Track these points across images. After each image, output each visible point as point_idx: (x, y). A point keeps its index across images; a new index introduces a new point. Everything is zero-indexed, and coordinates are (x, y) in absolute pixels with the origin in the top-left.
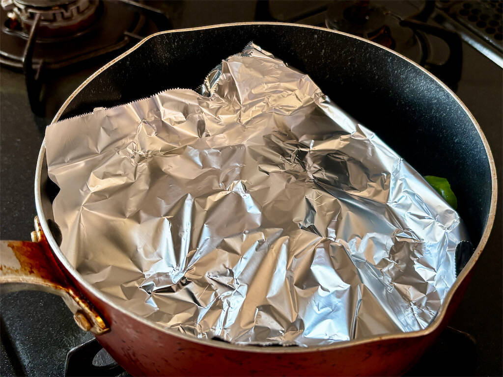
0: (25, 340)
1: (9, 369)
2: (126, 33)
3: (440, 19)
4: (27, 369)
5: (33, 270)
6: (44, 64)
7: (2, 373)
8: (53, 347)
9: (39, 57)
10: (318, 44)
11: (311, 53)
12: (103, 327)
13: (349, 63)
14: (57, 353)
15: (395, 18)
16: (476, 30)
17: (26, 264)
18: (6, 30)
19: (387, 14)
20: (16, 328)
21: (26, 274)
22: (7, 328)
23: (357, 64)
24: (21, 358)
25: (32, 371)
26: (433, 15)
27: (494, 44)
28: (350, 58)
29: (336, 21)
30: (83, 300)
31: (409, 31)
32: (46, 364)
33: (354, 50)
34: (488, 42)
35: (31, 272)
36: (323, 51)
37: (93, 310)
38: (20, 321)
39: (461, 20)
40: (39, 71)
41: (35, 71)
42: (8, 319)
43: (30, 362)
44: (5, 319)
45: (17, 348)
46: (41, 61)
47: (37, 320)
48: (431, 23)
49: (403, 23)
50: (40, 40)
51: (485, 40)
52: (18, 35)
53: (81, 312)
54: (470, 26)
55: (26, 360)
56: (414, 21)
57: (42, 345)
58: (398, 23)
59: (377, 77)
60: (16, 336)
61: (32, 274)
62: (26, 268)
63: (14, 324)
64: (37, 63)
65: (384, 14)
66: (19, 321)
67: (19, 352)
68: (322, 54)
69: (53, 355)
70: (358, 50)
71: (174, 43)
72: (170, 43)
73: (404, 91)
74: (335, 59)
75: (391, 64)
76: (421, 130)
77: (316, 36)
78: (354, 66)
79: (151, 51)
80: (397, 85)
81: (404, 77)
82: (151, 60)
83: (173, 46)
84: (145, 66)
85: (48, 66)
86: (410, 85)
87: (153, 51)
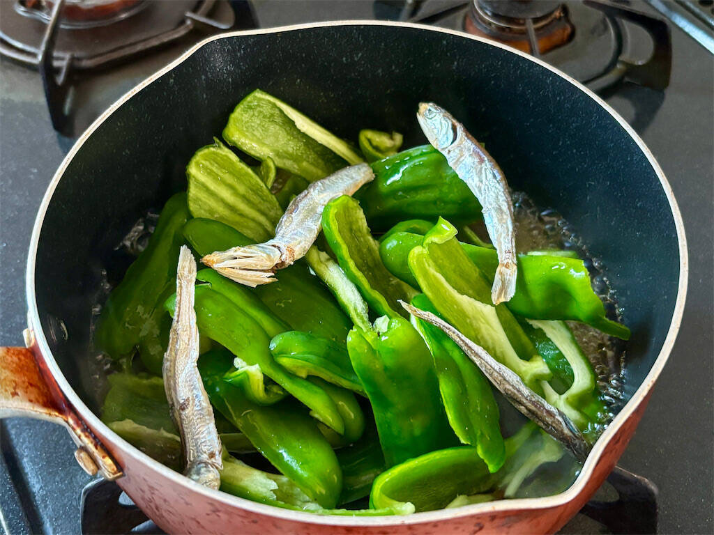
0: (36, 457)
1: (13, 497)
2: (189, 14)
4: (37, 498)
5: (18, 391)
6: (73, 59)
7: (2, 504)
8: (73, 467)
9: (65, 49)
10: (449, 54)
11: (438, 65)
12: (113, 472)
13: (493, 82)
14: (78, 477)
17: (8, 383)
18: (21, 10)
20: (24, 439)
21: (7, 398)
22: (12, 440)
23: (504, 84)
24: (28, 483)
25: (44, 501)
28: (493, 75)
30: (87, 434)
32: (62, 492)
33: (500, 63)
35: (14, 394)
36: (456, 63)
37: (99, 448)
38: (30, 430)
40: (64, 71)
41: (58, 70)
42: (14, 426)
43: (41, 488)
44: (9, 427)
45: (23, 468)
46: (67, 56)
47: (52, 429)
50: (66, 25)
52: (37, 17)
53: (84, 449)
55: (35, 485)
57: (58, 464)
59: (531, 104)
60: (24, 451)
61: (16, 397)
62: (7, 388)
63: (21, 434)
64: (62, 59)
66: (27, 430)
67: (27, 474)
68: (454, 68)
69: (73, 479)
70: (505, 64)
71: (239, 51)
72: (234, 51)
73: (569, 126)
74: (472, 75)
75: (551, 87)
76: (593, 183)
77: (445, 42)
78: (500, 86)
79: (207, 61)
80: (560, 117)
81: (570, 107)
82: (206, 76)
83: (239, 54)
84: (198, 84)
85: (76, 64)
86: (577, 119)
87: (209, 62)
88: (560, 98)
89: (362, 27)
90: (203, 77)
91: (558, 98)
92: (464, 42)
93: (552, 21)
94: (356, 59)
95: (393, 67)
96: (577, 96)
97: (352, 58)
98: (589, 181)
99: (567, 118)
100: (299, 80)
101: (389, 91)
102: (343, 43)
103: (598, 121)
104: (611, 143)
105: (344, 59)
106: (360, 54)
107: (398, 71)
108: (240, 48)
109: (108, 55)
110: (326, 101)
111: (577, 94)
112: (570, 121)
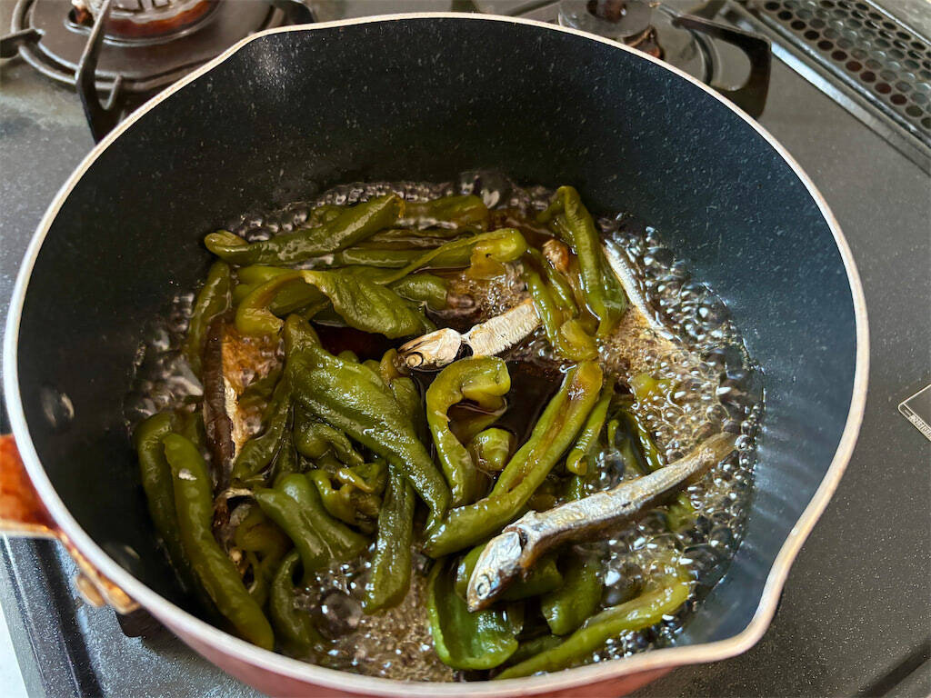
3: (733, 16)
6: (124, 80)
10: (544, 54)
13: (596, 88)
15: (665, 13)
16: (789, 34)
18: (70, 26)
19: (655, 7)
23: (610, 89)
26: (723, 11)
27: (817, 56)
28: (597, 79)
29: (575, 17)
31: (685, 34)
33: (606, 65)
34: (807, 54)
36: (553, 65)
39: (767, 18)
40: (112, 94)
46: (118, 77)
48: (720, 21)
49: (678, 22)
51: (801, 49)
54: (779, 27)
56: (698, 19)
58: (669, 21)
59: (643, 113)
64: (110, 80)
65: (651, 6)
68: (551, 71)
70: (612, 65)
71: (293, 50)
72: (287, 50)
73: (689, 140)
74: (571, 79)
75: (669, 91)
76: (715, 207)
77: (540, 39)
78: (605, 92)
79: (254, 63)
80: (678, 129)
81: (692, 115)
82: (254, 81)
83: (293, 55)
84: (244, 92)
85: (127, 86)
86: (701, 131)
87: (257, 64)
88: (681, 105)
89: (441, 21)
90: (250, 83)
91: (678, 106)
92: (564, 38)
93: (642, 42)
94: (433, 61)
95: (478, 71)
96: (703, 102)
97: (429, 60)
98: (710, 204)
99: (687, 130)
100: (366, 88)
101: (472, 101)
102: (418, 40)
103: (728, 131)
104: (745, 158)
105: (420, 61)
106: (438, 56)
107: (483, 75)
108: (294, 46)
109: (164, 77)
110: (398, 112)
111: (703, 98)
112: (691, 133)
